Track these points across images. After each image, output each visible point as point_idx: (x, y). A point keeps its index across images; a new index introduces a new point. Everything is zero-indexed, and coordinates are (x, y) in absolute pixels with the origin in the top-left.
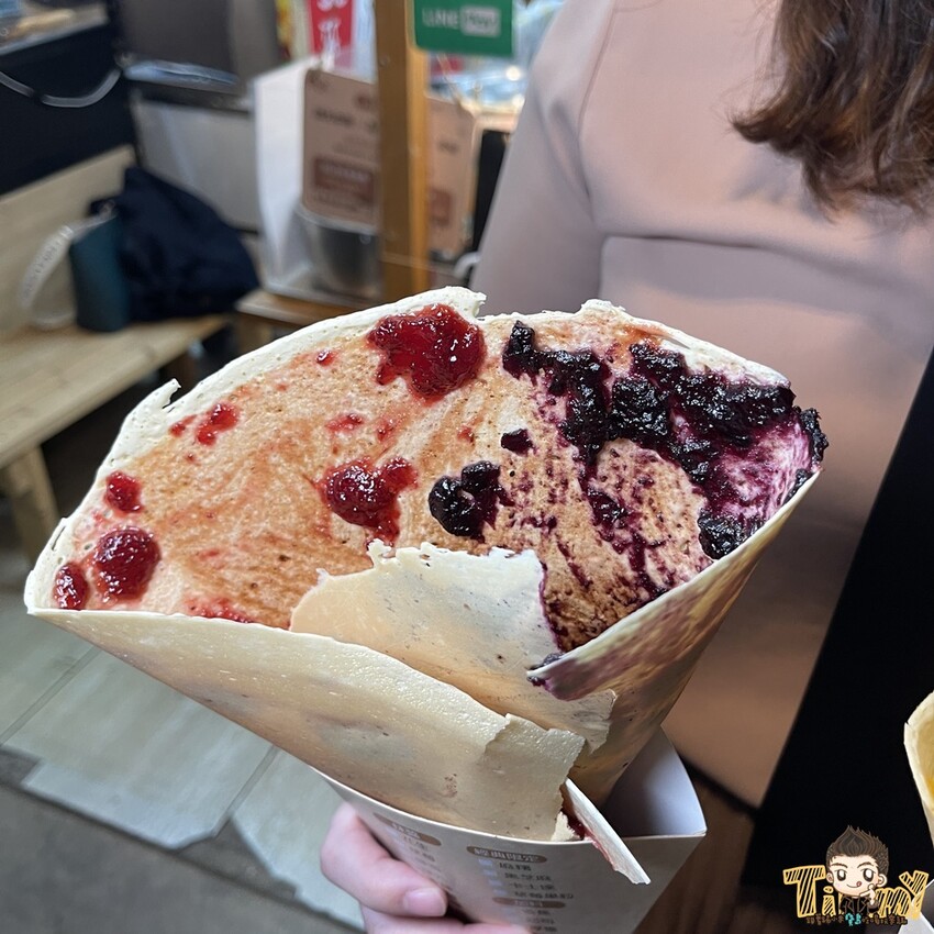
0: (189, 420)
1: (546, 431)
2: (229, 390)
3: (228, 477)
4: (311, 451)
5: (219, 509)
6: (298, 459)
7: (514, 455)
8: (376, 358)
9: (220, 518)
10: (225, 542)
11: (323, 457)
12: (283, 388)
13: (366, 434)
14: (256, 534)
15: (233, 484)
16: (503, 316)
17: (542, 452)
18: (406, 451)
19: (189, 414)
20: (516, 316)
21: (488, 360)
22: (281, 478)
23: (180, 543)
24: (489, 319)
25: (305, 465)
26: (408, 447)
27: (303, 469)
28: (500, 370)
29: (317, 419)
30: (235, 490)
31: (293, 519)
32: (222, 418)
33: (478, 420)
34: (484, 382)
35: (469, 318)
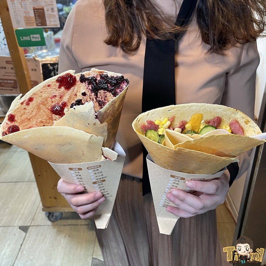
0: (24, 101)
1: (89, 91)
2: (32, 94)
3: (32, 111)
4: (48, 103)
5: (31, 118)
6: (45, 105)
7: (84, 97)
8: (58, 84)
9: (31, 120)
10: (32, 124)
11: (50, 104)
12: (42, 92)
13: (58, 98)
14: (38, 121)
15: (33, 112)
16: (78, 73)
17: (88, 95)
18: (65, 100)
19: (24, 100)
20: (81, 73)
21: (77, 81)
22: (42, 109)
23: (23, 126)
24: (76, 74)
25: (47, 106)
26: (65, 99)
27: (46, 107)
28: (80, 82)
29: (48, 97)
30: (34, 113)
31: (45, 117)
32: (31, 100)
33: (77, 92)
34: (77, 85)
35: (73, 75)
